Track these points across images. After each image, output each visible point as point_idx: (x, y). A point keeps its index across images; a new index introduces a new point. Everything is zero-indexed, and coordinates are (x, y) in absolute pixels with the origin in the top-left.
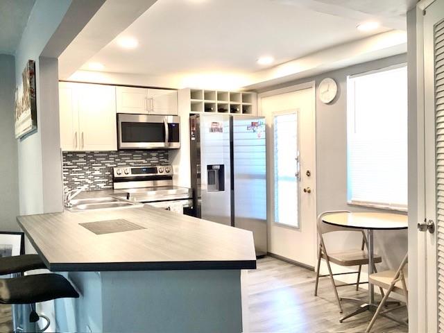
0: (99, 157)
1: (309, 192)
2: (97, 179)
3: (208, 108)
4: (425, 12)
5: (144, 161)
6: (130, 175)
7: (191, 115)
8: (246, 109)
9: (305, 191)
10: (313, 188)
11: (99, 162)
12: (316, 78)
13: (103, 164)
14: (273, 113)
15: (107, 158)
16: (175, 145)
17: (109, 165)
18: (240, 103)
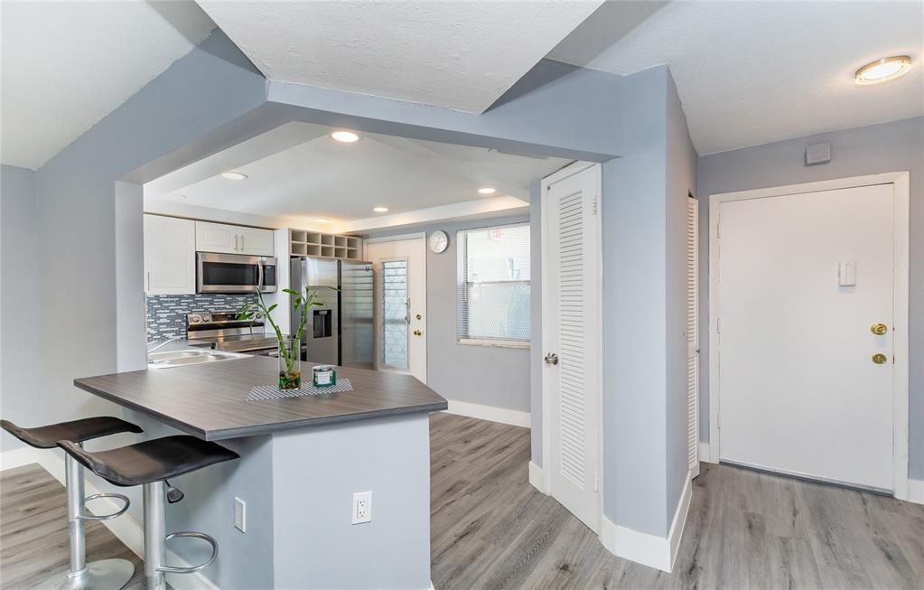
0: (167, 302)
1: (419, 334)
2: (163, 328)
3: (311, 251)
4: (549, 188)
5: (228, 306)
6: (211, 322)
7: (292, 257)
8: (351, 254)
9: (415, 333)
10: (422, 329)
11: (167, 308)
12: (428, 229)
13: (172, 311)
14: (381, 259)
15: (179, 304)
16: (269, 288)
17: (180, 312)
18: (345, 247)
